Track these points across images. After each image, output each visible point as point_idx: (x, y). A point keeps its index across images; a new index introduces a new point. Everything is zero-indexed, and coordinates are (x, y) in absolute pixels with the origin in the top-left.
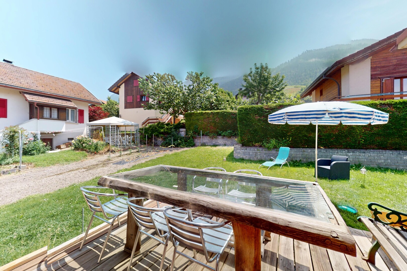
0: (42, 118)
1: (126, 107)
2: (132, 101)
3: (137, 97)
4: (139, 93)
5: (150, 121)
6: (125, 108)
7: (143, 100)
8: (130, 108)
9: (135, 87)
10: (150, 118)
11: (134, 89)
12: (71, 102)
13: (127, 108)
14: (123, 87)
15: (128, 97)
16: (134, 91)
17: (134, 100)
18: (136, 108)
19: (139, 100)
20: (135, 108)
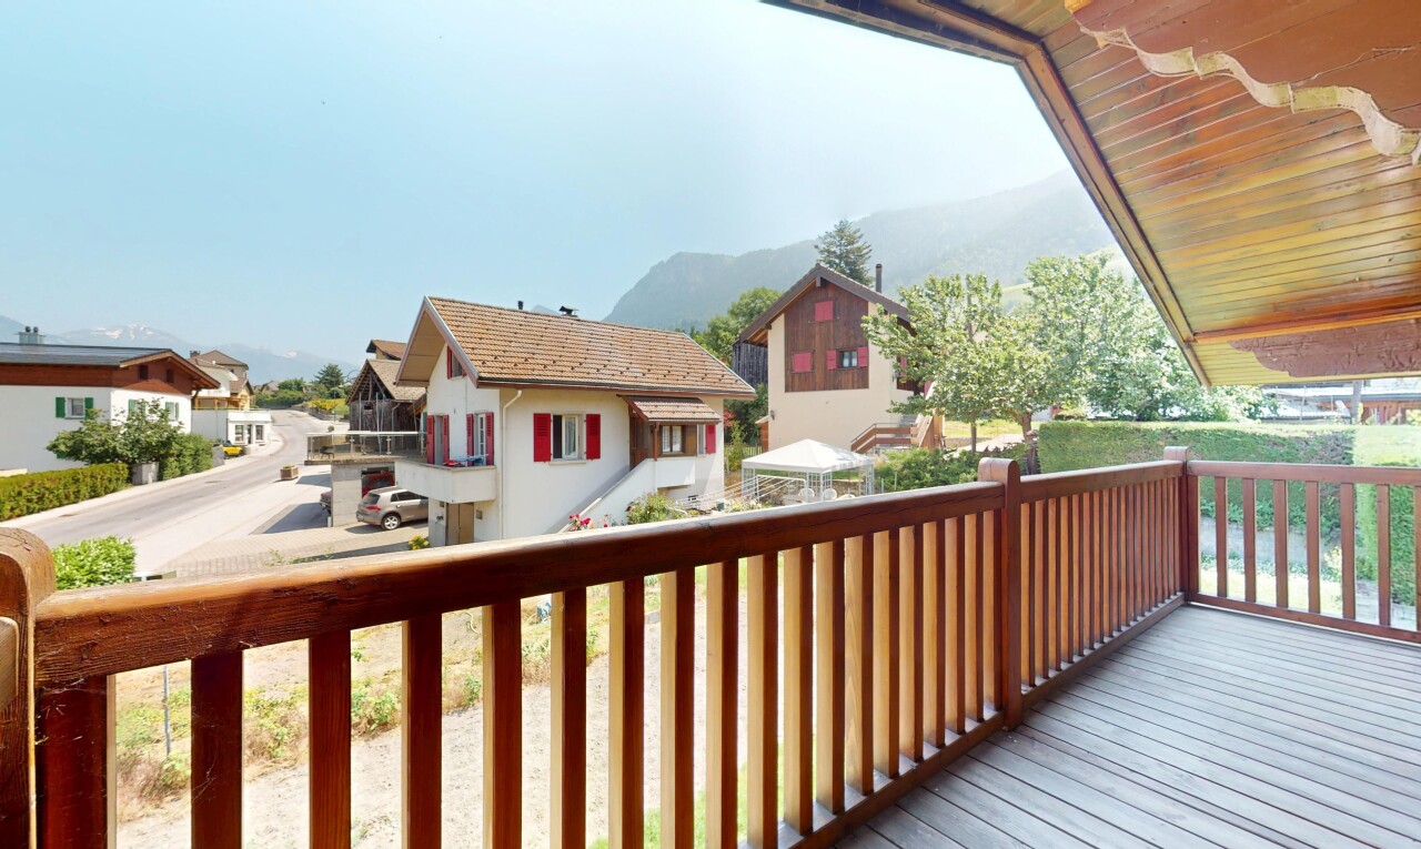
0: (661, 455)
1: (789, 388)
2: (809, 369)
3: (826, 357)
4: (835, 342)
5: (879, 436)
6: (787, 390)
7: (846, 363)
8: (803, 390)
9: (821, 323)
10: (878, 426)
11: (817, 330)
12: (701, 402)
13: (793, 391)
14: (779, 326)
15: (797, 357)
16: (817, 337)
17: (817, 365)
18: (825, 389)
19: (832, 365)
20: (820, 390)
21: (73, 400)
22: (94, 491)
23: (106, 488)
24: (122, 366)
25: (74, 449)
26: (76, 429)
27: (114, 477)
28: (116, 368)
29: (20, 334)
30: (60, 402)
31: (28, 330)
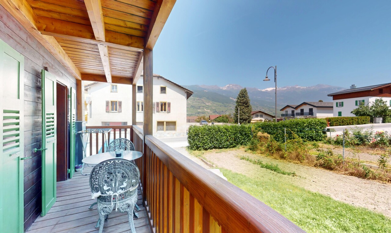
21: (360, 101)
22: (358, 123)
23: (362, 122)
24: (372, 90)
25: (357, 113)
26: (358, 108)
27: (365, 120)
28: (370, 91)
29: (351, 87)
30: (356, 102)
31: (352, 85)
